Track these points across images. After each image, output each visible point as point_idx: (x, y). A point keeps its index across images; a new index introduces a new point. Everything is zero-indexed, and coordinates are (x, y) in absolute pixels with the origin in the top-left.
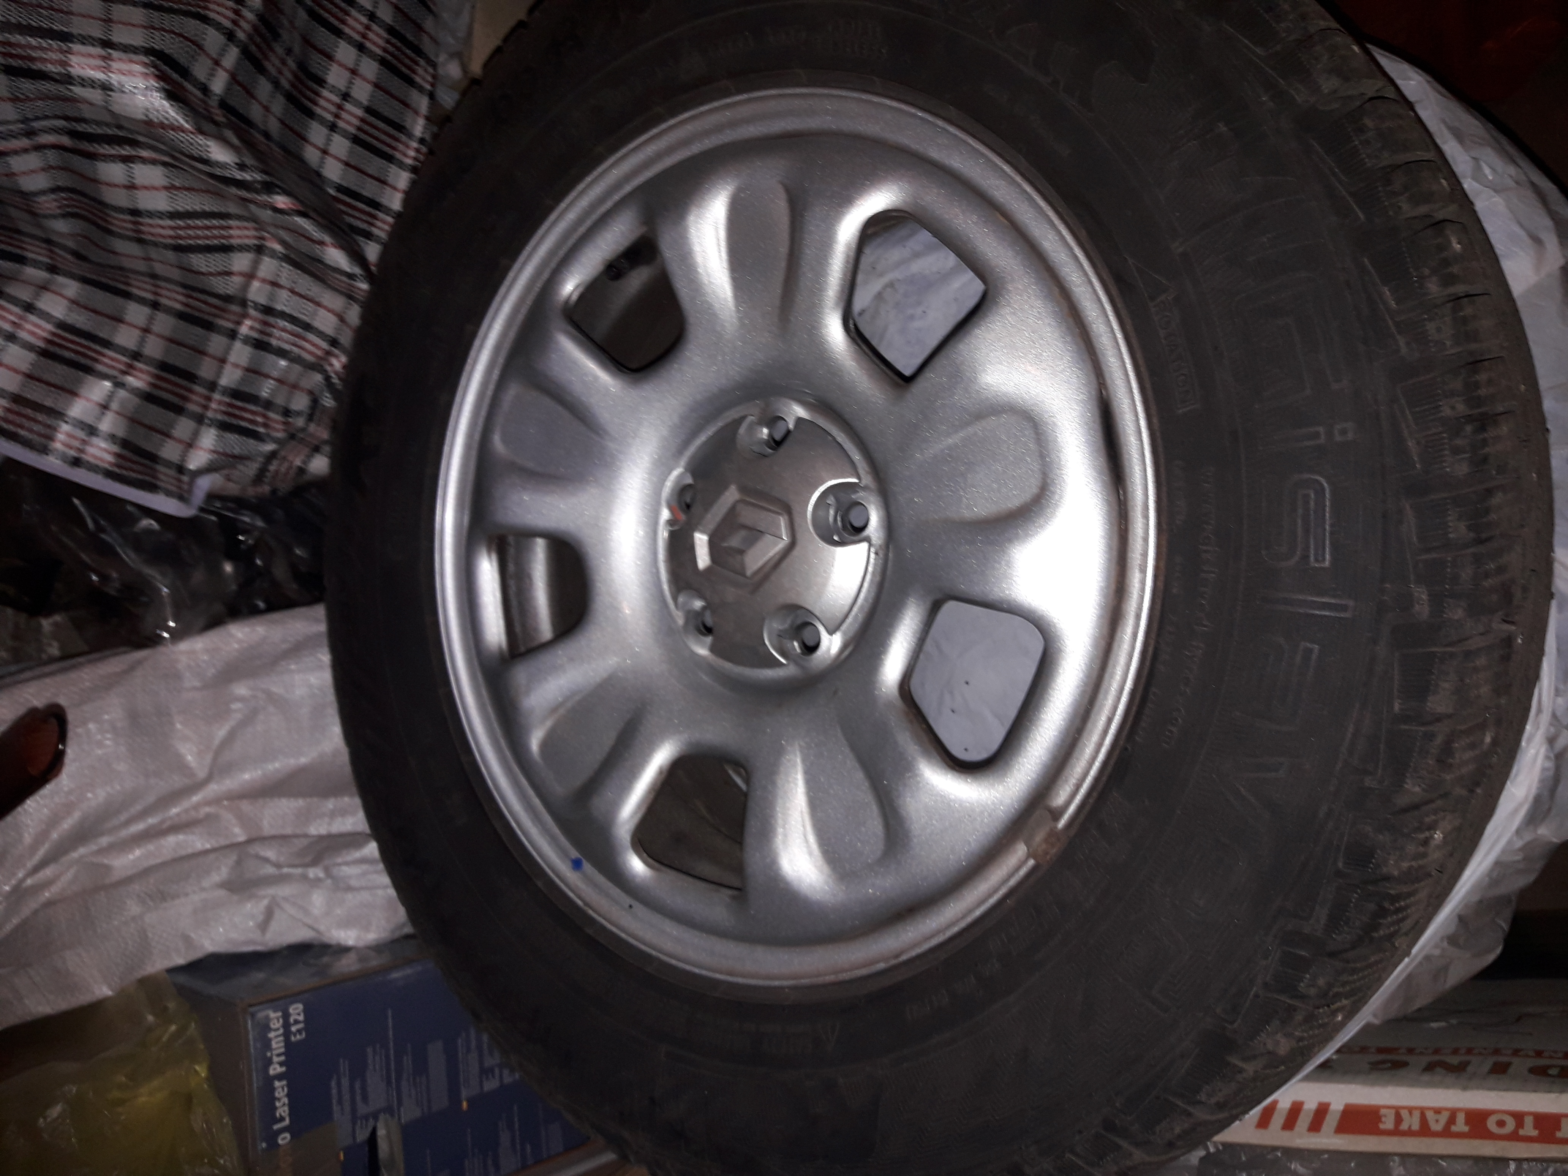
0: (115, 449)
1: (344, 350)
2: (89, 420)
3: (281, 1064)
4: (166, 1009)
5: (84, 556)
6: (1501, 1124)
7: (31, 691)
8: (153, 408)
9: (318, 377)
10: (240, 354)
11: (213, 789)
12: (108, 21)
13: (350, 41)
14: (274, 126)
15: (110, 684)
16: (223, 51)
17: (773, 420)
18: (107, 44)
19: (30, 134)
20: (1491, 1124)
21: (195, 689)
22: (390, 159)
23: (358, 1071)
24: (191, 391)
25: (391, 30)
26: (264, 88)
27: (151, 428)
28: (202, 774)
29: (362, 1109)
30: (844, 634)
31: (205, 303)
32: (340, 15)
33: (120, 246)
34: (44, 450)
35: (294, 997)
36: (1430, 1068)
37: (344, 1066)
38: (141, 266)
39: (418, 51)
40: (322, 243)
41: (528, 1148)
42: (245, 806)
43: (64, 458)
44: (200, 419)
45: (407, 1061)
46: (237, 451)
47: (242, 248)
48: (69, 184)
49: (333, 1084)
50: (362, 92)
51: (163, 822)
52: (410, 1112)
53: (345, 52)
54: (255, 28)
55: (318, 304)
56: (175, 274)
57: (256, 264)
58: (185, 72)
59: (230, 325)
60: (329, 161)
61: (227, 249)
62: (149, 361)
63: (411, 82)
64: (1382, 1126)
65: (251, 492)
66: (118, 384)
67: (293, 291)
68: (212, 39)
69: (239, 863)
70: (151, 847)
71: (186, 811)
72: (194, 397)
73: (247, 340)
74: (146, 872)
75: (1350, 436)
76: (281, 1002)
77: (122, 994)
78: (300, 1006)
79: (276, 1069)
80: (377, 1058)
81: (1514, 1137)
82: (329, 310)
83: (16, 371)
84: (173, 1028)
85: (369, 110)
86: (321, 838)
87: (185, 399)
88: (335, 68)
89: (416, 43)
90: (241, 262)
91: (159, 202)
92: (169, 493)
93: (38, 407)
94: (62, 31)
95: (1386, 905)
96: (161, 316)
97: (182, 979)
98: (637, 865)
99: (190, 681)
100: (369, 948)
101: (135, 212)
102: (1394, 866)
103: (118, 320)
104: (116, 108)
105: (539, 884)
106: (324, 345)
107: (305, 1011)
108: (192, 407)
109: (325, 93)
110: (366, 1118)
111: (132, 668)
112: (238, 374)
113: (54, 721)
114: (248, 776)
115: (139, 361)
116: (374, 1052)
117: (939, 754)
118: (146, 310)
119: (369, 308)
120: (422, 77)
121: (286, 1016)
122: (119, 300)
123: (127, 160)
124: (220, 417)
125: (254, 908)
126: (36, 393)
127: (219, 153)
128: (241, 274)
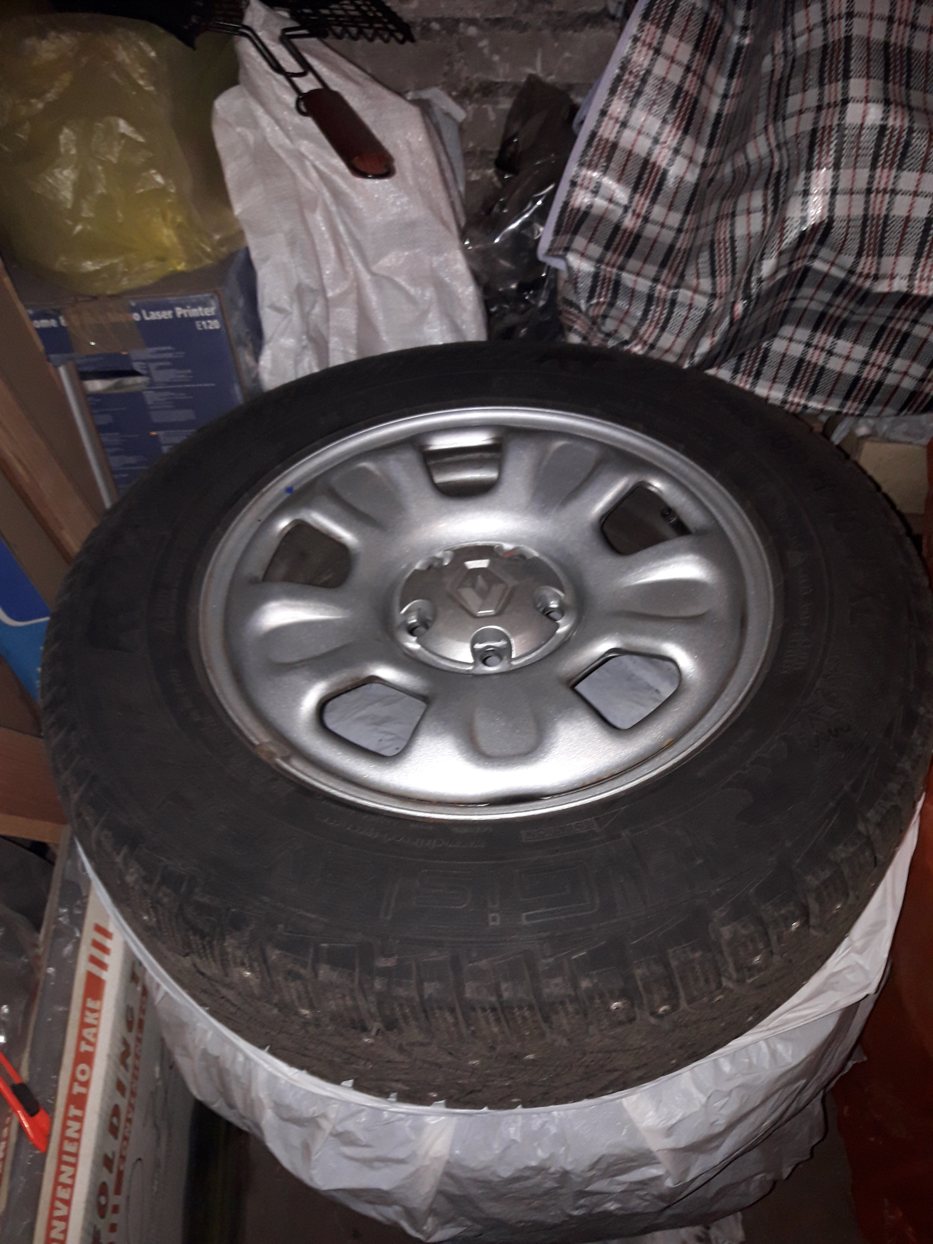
0: (583, 208)
1: (647, 353)
2: (602, 191)
3: (182, 315)
4: (222, 246)
5: (517, 192)
6: (83, 1072)
7: (430, 161)
8: (609, 231)
9: (627, 337)
10: (643, 285)
11: (366, 277)
12: (851, 192)
13: (869, 355)
14: (801, 304)
15: (433, 209)
16: (841, 268)
17: (562, 610)
18: (834, 192)
19: (779, 147)
20: (83, 1066)
21: (431, 264)
22: (791, 385)
23: (176, 364)
24: (620, 254)
25: (880, 384)
26: (825, 296)
27: (596, 229)
28: (374, 268)
29: (153, 366)
30: (419, 651)
31: (680, 263)
32: (886, 348)
33: (715, 206)
34: (581, 165)
35: (224, 323)
36: (125, 1043)
37: (180, 354)
38: (703, 221)
39: (869, 403)
40: (713, 335)
41: (125, 475)
42: (353, 297)
43: (577, 176)
44: (600, 261)
45: (182, 396)
46: (580, 285)
47: (714, 284)
48: (752, 173)
49: (169, 348)
50: (834, 364)
51: (345, 244)
52: (150, 397)
53: (860, 352)
54: (860, 289)
55: (678, 336)
56: (698, 242)
57: (704, 294)
58: (822, 242)
59: (663, 278)
60: (785, 343)
61: (713, 274)
62: (642, 228)
63: (847, 398)
64: (89, 1000)
65: (559, 298)
66: (626, 209)
67: (687, 318)
68: (847, 260)
69: (312, 290)
70: (327, 236)
71: (352, 260)
72: (615, 256)
73: (652, 289)
74: (309, 234)
75: (492, 923)
76: (221, 315)
77: (236, 220)
78: (218, 327)
79: (179, 311)
80: (183, 376)
81: (74, 1079)
82: (674, 342)
83: (633, 145)
84: (209, 250)
85: (823, 368)
86: (326, 342)
87: (615, 251)
88: (849, 345)
89: (875, 401)
90: (705, 284)
91: (740, 231)
92: (553, 242)
93: (609, 159)
94: (841, 163)
95: (208, 939)
96: (672, 234)
97: (241, 256)
98: (284, 524)
99: (436, 261)
100: (258, 375)
101: (733, 215)
102: (230, 943)
103: (671, 207)
104: (792, 200)
105: (278, 467)
106: (651, 341)
107: (215, 331)
108: (609, 255)
109: (831, 339)
110: (148, 369)
111: (444, 223)
112: (630, 284)
113: (385, 171)
114: (373, 298)
115: (643, 221)
116: (189, 374)
117: (330, 694)
118: (676, 225)
119: (674, 368)
120: (852, 407)
121: (211, 318)
122: (683, 208)
123: (765, 208)
124: (602, 273)
125: (284, 301)
126: (619, 158)
127: (768, 266)
128: (698, 284)
